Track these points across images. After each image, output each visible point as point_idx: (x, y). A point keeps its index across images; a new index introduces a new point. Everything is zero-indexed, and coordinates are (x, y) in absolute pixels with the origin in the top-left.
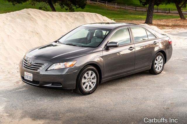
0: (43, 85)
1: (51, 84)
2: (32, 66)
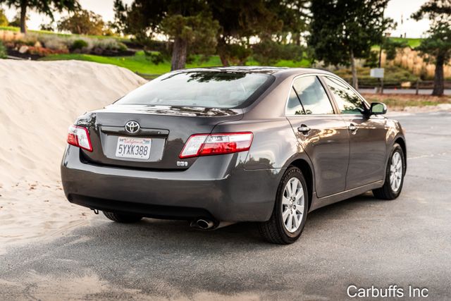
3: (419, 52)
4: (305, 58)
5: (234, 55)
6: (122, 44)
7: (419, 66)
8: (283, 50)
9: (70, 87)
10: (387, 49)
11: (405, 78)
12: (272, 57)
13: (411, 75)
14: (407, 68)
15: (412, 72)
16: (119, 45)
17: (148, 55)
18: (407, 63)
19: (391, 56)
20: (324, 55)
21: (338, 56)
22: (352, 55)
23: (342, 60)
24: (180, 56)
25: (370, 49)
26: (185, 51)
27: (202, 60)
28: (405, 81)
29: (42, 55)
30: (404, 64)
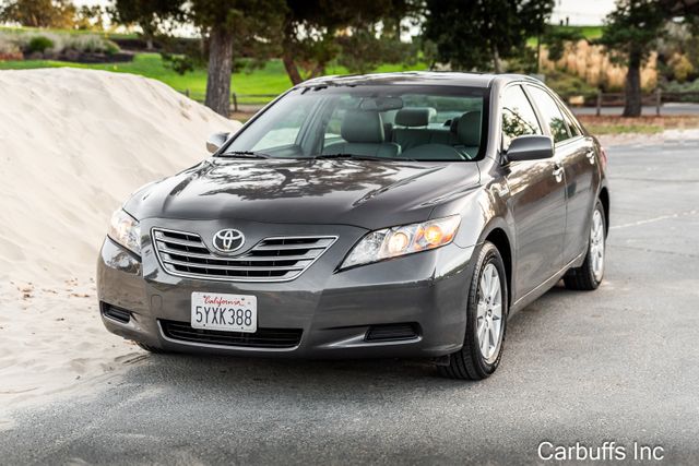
0: (323, 346)
1: (362, 336)
2: (242, 259)
3: (601, 47)
4: (421, 60)
5: (311, 57)
6: (110, 43)
7: (595, 70)
8: (387, 48)
9: (66, 113)
10: (550, 43)
11: (575, 89)
12: (368, 60)
13: (582, 84)
14: (576, 74)
15: (584, 80)
16: (105, 44)
17: (166, 58)
18: (576, 65)
19: (555, 55)
20: (451, 53)
21: (474, 56)
22: (497, 54)
23: (481, 63)
24: (222, 61)
25: (525, 44)
26: (229, 51)
27: (253, 67)
28: (574, 94)
30: (572, 68)
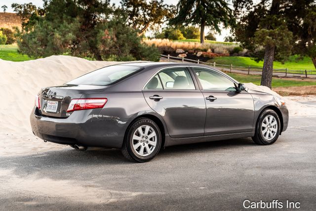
29: (211, 57)
